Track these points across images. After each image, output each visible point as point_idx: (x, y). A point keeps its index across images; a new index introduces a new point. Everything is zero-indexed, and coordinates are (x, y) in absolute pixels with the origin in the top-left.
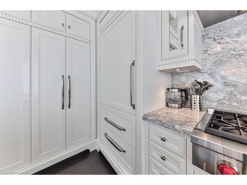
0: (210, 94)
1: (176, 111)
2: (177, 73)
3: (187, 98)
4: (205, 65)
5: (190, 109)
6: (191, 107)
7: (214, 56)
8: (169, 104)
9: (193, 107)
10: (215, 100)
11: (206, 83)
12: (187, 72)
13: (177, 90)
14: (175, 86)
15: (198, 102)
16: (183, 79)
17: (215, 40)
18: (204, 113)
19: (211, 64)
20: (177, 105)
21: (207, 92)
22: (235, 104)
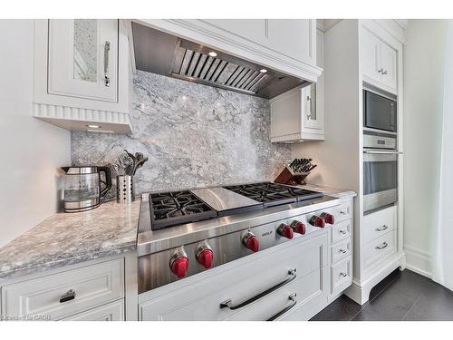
0: (144, 173)
1: (88, 216)
2: (87, 133)
3: (109, 183)
4: (137, 127)
5: (115, 203)
6: (118, 199)
7: (148, 117)
8: (69, 205)
9: (122, 196)
10: (150, 180)
11: (139, 156)
12: (108, 134)
13: (88, 170)
14: (81, 161)
15: (130, 187)
16: (101, 146)
17: (149, 94)
18: (138, 202)
19: (145, 127)
20: (88, 203)
21: (140, 169)
22: (168, 181)
